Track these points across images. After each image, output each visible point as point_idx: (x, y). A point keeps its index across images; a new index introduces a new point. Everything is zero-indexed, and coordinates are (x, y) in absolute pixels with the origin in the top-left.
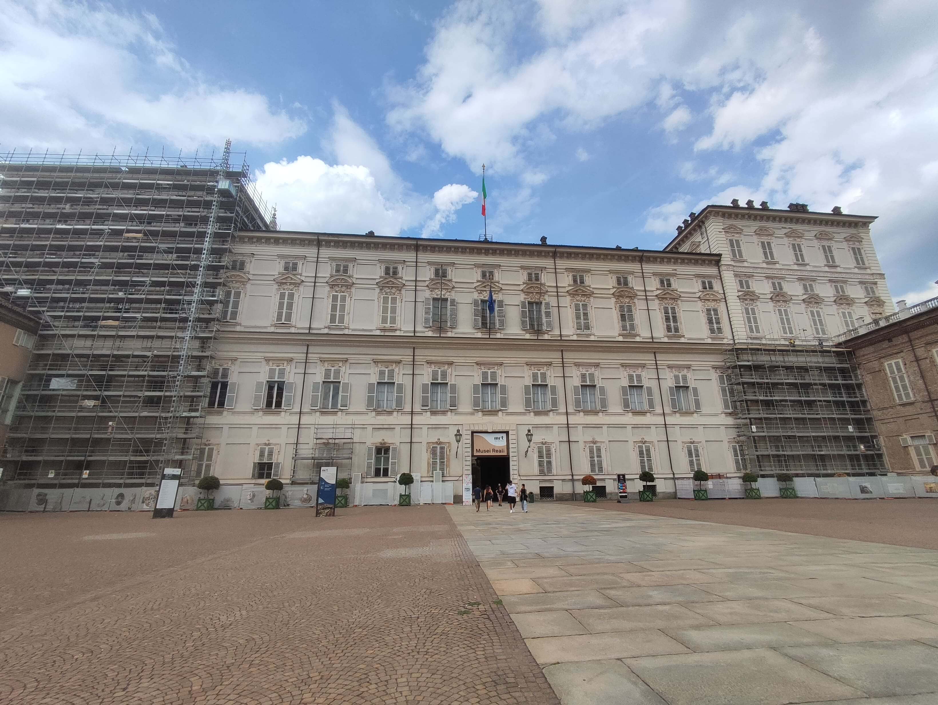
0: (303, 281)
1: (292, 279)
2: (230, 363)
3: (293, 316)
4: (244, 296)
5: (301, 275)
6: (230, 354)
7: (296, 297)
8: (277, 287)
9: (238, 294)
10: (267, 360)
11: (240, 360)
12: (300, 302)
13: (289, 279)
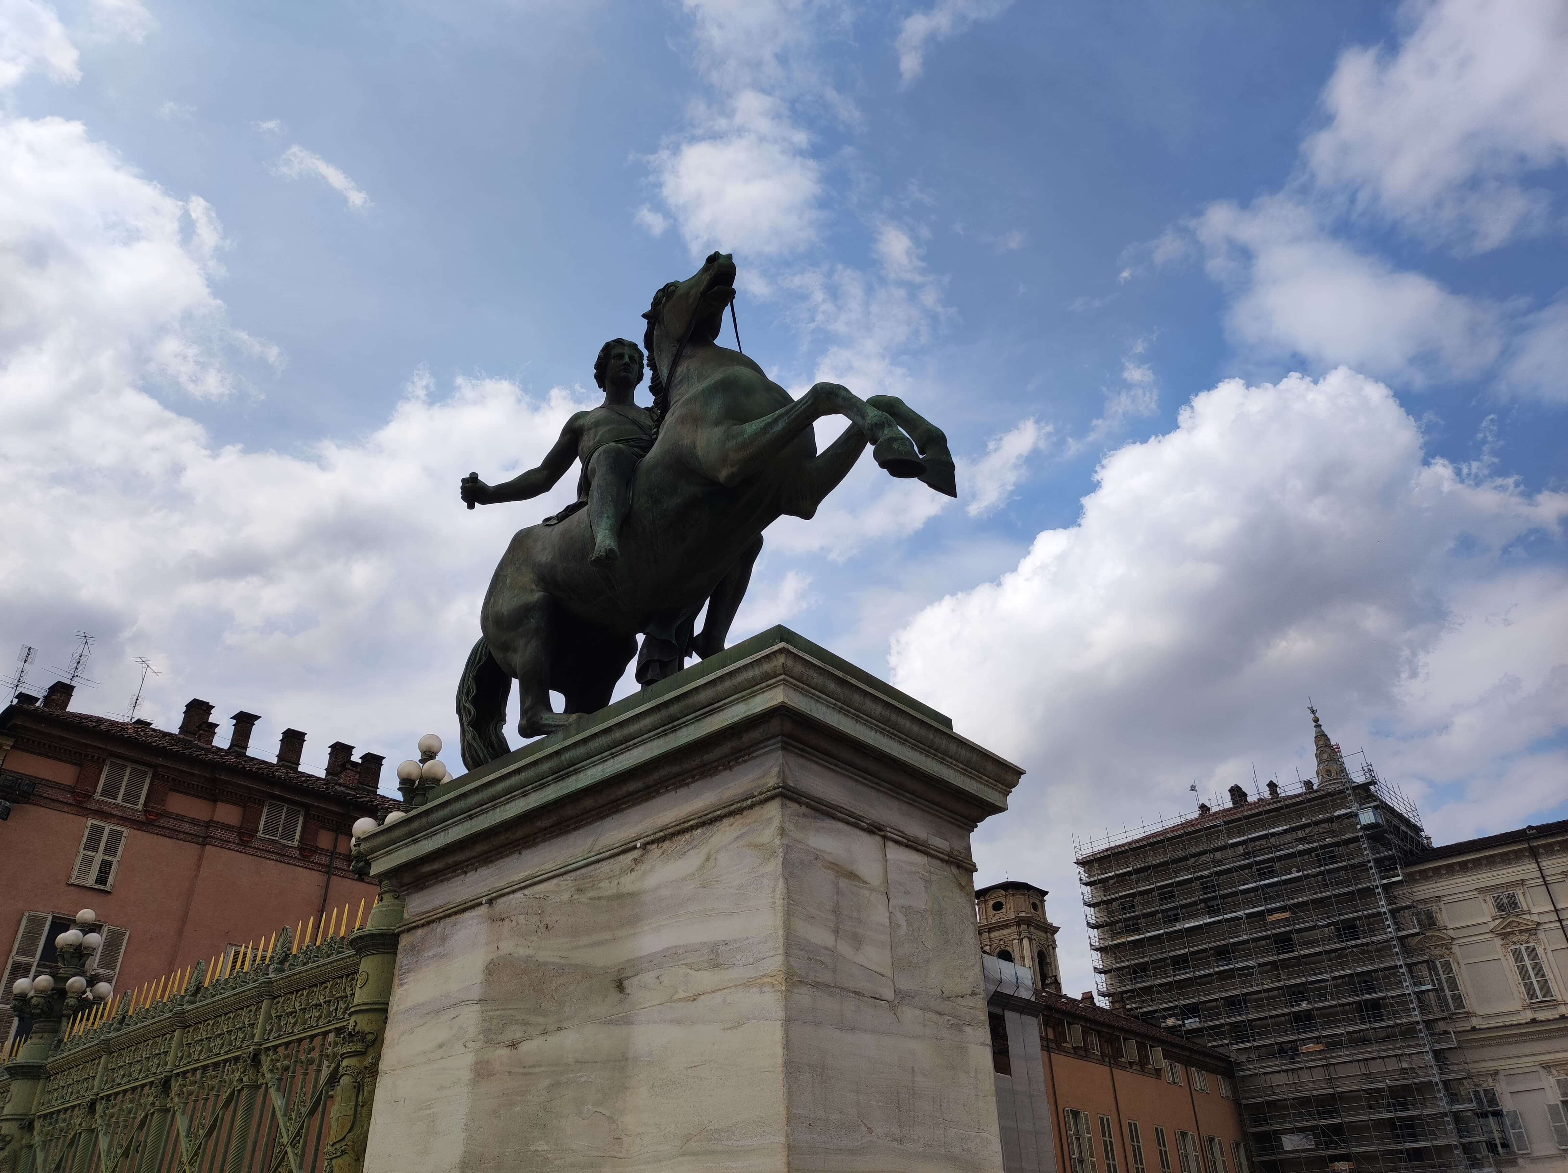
0: (1539, 924)
1: (1519, 923)
2: (1490, 1080)
3: (1553, 985)
4: (1457, 968)
5: (1530, 914)
6: (1483, 1064)
7: (1540, 951)
8: (1501, 942)
9: (1447, 966)
10: (1547, 1067)
11: (1504, 1073)
12: (1552, 959)
13: (1514, 924)
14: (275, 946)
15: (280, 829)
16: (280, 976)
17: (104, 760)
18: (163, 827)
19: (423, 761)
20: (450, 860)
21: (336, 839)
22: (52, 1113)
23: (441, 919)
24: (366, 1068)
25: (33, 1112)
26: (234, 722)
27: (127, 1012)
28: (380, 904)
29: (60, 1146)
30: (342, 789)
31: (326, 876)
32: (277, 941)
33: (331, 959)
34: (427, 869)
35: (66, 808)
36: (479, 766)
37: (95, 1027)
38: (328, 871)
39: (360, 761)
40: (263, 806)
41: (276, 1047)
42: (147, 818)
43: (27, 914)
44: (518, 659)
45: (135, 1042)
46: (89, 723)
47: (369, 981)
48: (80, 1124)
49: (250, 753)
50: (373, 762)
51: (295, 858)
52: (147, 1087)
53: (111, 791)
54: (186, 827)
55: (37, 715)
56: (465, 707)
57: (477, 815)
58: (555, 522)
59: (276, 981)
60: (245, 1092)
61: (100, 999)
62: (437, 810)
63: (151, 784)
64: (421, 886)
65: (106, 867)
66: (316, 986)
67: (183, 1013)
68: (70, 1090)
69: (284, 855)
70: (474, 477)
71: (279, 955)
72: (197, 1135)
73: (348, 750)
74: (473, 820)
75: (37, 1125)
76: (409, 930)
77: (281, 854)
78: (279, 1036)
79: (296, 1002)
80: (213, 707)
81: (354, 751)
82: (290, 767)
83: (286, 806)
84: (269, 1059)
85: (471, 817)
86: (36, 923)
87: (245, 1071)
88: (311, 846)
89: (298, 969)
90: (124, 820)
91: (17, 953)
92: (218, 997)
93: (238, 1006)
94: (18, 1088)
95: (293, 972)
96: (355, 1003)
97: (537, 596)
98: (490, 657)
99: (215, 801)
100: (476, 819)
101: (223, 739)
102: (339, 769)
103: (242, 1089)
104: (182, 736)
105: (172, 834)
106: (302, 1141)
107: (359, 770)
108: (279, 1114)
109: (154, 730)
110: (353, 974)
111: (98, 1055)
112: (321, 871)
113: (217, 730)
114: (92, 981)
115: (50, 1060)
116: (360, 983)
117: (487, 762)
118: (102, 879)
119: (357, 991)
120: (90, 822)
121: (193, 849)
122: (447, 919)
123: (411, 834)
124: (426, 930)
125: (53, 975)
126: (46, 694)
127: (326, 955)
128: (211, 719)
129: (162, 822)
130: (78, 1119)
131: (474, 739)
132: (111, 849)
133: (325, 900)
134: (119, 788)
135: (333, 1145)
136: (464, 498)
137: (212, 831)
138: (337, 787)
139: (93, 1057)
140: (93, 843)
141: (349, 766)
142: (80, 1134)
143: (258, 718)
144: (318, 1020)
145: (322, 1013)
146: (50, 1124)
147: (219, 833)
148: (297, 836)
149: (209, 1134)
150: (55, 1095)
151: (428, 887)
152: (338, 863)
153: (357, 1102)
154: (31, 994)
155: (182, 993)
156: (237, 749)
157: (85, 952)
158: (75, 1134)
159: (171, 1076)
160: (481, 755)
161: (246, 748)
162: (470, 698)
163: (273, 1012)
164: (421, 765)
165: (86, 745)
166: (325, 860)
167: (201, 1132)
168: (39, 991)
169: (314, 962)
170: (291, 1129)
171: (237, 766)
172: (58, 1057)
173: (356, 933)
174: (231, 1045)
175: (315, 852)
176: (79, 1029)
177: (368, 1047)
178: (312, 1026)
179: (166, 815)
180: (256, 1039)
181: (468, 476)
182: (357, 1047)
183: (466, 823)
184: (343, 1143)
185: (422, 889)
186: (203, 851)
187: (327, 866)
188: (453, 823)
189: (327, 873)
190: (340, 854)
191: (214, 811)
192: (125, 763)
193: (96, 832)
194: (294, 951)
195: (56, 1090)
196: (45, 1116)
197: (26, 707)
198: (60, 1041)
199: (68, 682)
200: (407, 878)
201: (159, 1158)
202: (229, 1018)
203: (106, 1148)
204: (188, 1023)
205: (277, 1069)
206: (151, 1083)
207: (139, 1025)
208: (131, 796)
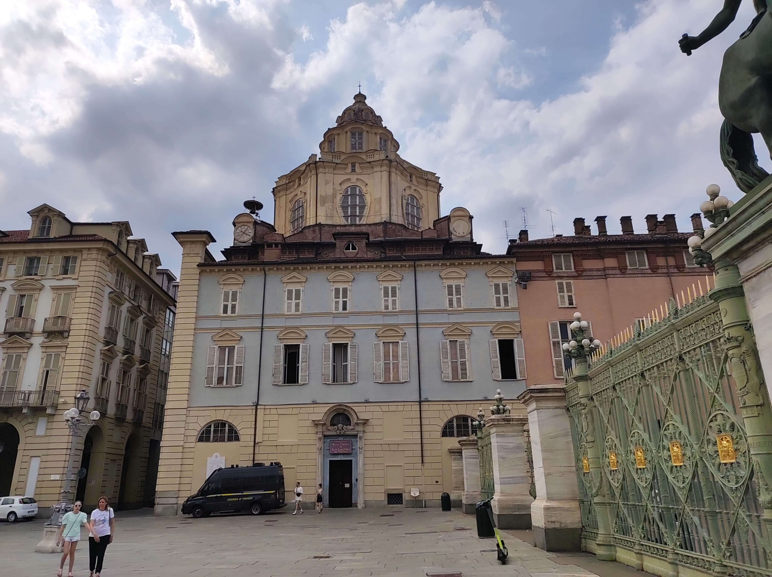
14: (669, 308)
15: (637, 263)
16: (677, 320)
17: (551, 255)
18: (586, 276)
19: (712, 199)
20: (759, 239)
21: (666, 260)
22: (599, 393)
23: (765, 270)
24: (744, 353)
25: (591, 393)
26: (596, 222)
27: (611, 349)
28: (718, 275)
29: (607, 405)
30: (660, 236)
31: (669, 278)
32: (668, 306)
33: (701, 307)
34: (745, 247)
35: (545, 279)
36: (753, 188)
37: (601, 357)
38: (668, 275)
39: (663, 220)
40: (625, 254)
41: (689, 352)
42: (578, 274)
43: (549, 323)
44: (755, 121)
45: (621, 360)
46: (539, 243)
47: (728, 312)
48: (612, 395)
49: (609, 233)
50: (670, 219)
51: (650, 273)
52: (634, 377)
53: (559, 267)
54: (595, 273)
55: (519, 246)
56: (729, 162)
57: (767, 211)
58: (748, 33)
59: (676, 323)
60: (681, 373)
61: (597, 347)
62: (740, 216)
63: (574, 259)
64: (745, 257)
65: (570, 298)
66: (698, 321)
67: (637, 345)
68: (602, 383)
69: (644, 274)
70: (685, 37)
71: (673, 312)
72: (667, 395)
73: (655, 216)
74: (765, 214)
75: (594, 397)
76: (747, 280)
77: (642, 274)
78: (688, 347)
79: (691, 330)
80: (584, 219)
81: (658, 217)
82: (630, 234)
83: (636, 251)
84: (688, 357)
85: (763, 213)
86: (554, 325)
87: (678, 364)
88: (656, 266)
89: (685, 316)
90: (569, 277)
91: (552, 338)
92: (650, 336)
93: (663, 337)
94: (581, 384)
95: (683, 317)
96: (724, 324)
97: (754, 80)
98: (734, 129)
99: (603, 259)
100: (767, 213)
101: (595, 231)
102: (654, 227)
103: (680, 372)
104: (577, 236)
105: (591, 277)
106: (721, 390)
107: (664, 224)
108: (703, 380)
109: (565, 237)
110: (716, 311)
111: (608, 368)
112: (665, 276)
113: (590, 228)
114: (591, 340)
115: (589, 373)
116: (722, 315)
117: (757, 184)
118: (571, 303)
119: (723, 319)
120: (557, 282)
121: (602, 281)
122: (769, 269)
123: (729, 233)
124: (758, 277)
125: (576, 340)
126: (519, 237)
127: (686, 313)
128: (586, 224)
129: (584, 274)
130: (610, 393)
131: (742, 175)
132: (569, 290)
133: (672, 289)
134: (562, 265)
135: (740, 390)
136: (684, 51)
137: (608, 272)
138: (657, 236)
139: (606, 369)
140: (561, 290)
141: (658, 224)
142: (614, 399)
143: (606, 217)
144: (706, 336)
145: (707, 332)
146: (600, 397)
147: (610, 272)
148: (647, 263)
149: (672, 392)
150: (597, 386)
151: (749, 256)
152: (672, 270)
153: (745, 369)
154: (570, 349)
155: (633, 337)
156: (602, 233)
157: (583, 329)
158: (612, 400)
159: (643, 371)
160: (751, 182)
161: (606, 232)
162: (731, 155)
163: (681, 337)
164: (712, 202)
165: (542, 252)
166: (665, 271)
167: (668, 392)
168: (574, 347)
169: (692, 310)
170: (713, 386)
171: (606, 241)
172: (591, 371)
173: (710, 293)
174: (665, 354)
175: (658, 268)
176: (595, 359)
177: (740, 343)
178: (704, 339)
179: (585, 270)
180: (677, 350)
181: (682, 38)
182: (735, 344)
183: (761, 217)
184: (746, 388)
185: (746, 258)
186: (607, 281)
187: (667, 273)
188: (753, 219)
189: (668, 276)
190: (671, 266)
191: (604, 263)
192: (560, 254)
193: (561, 285)
194: (679, 308)
195: (596, 383)
196: (596, 394)
197: (514, 244)
198: (589, 365)
199: (524, 229)
200: (735, 256)
201: (653, 405)
202: (660, 343)
203: (627, 403)
204: (641, 349)
205: (694, 361)
206: (636, 375)
207: (619, 354)
208: (568, 267)
